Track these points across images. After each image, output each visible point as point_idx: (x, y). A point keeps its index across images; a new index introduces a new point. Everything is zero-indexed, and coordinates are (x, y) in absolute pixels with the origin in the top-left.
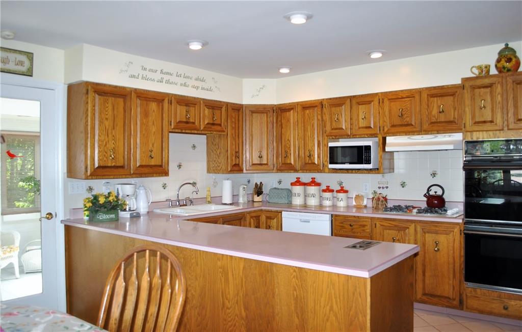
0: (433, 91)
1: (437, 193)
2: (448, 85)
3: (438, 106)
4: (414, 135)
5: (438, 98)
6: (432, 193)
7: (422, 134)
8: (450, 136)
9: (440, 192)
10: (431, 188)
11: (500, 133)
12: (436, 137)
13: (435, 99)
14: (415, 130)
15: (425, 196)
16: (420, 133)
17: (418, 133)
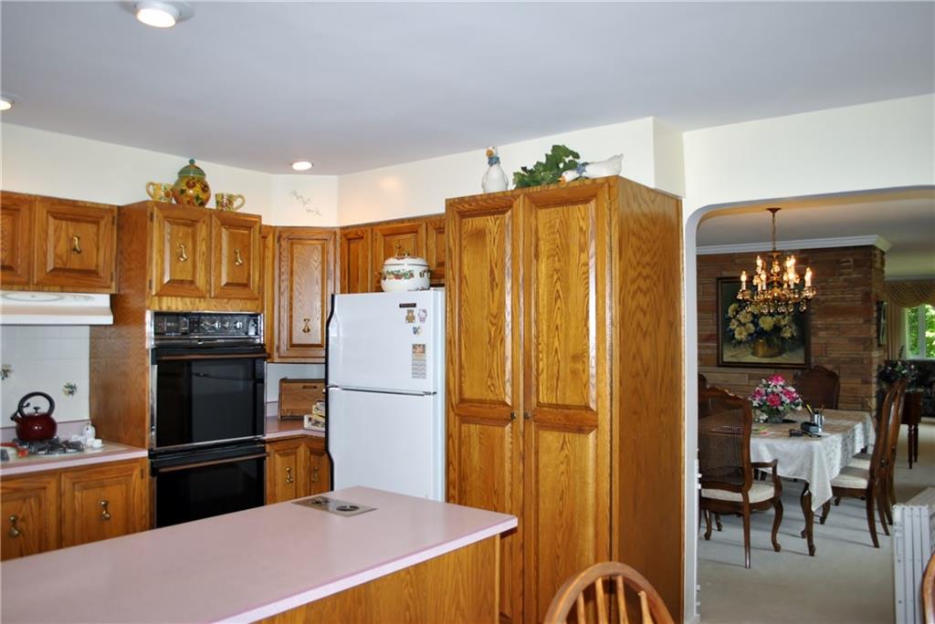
0: (58, 207)
1: (39, 411)
2: (86, 202)
3: (68, 237)
4: (11, 290)
5: (69, 223)
6: (27, 411)
7: (29, 290)
8: (87, 299)
9: (44, 407)
10: (29, 401)
11: (200, 301)
12: (62, 298)
13: (64, 223)
14: (16, 279)
15: (14, 418)
16: (26, 288)
17: (21, 287)
